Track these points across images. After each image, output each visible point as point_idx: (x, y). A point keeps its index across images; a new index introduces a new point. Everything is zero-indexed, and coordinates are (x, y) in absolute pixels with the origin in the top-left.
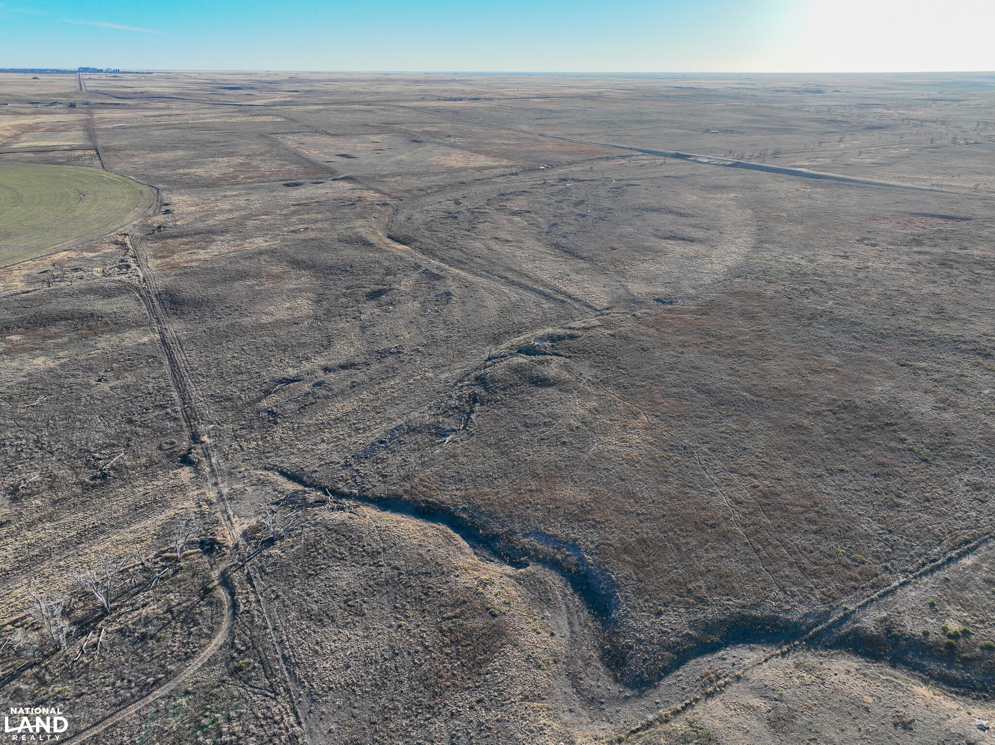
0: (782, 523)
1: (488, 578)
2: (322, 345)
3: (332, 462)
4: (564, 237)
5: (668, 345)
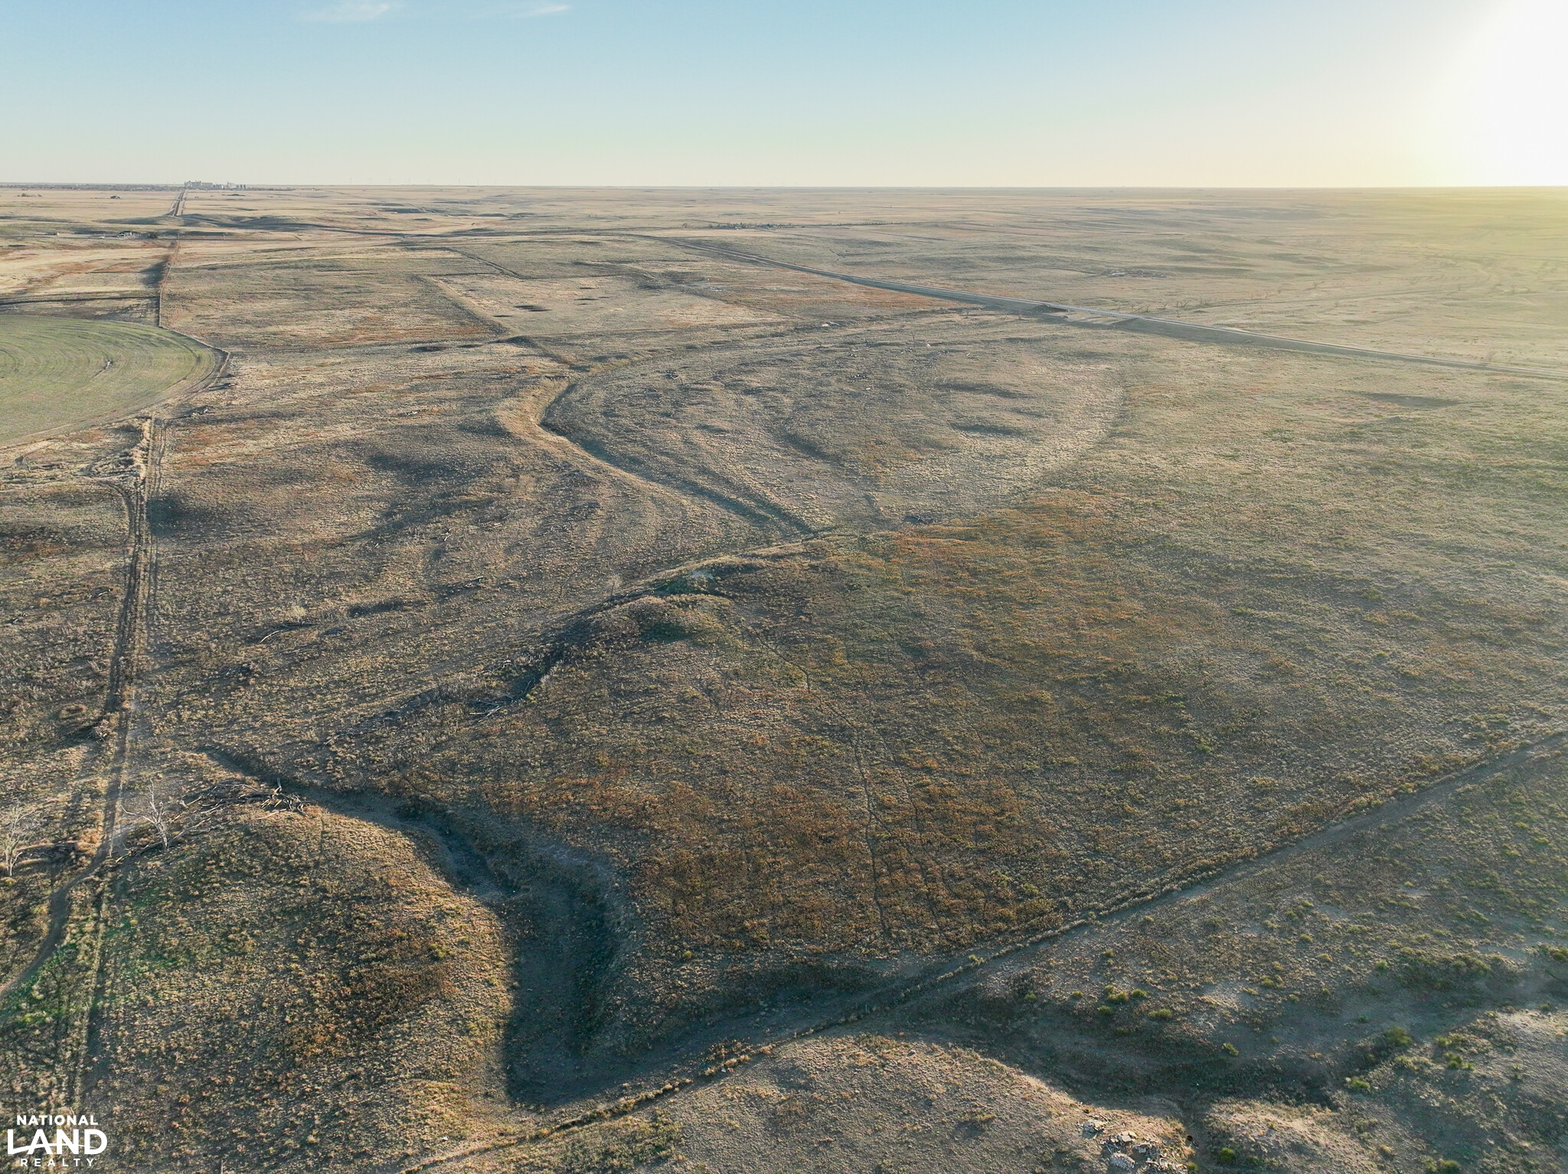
0: (936, 837)
2: (366, 577)
3: (302, 741)
4: (812, 425)
5: (895, 581)
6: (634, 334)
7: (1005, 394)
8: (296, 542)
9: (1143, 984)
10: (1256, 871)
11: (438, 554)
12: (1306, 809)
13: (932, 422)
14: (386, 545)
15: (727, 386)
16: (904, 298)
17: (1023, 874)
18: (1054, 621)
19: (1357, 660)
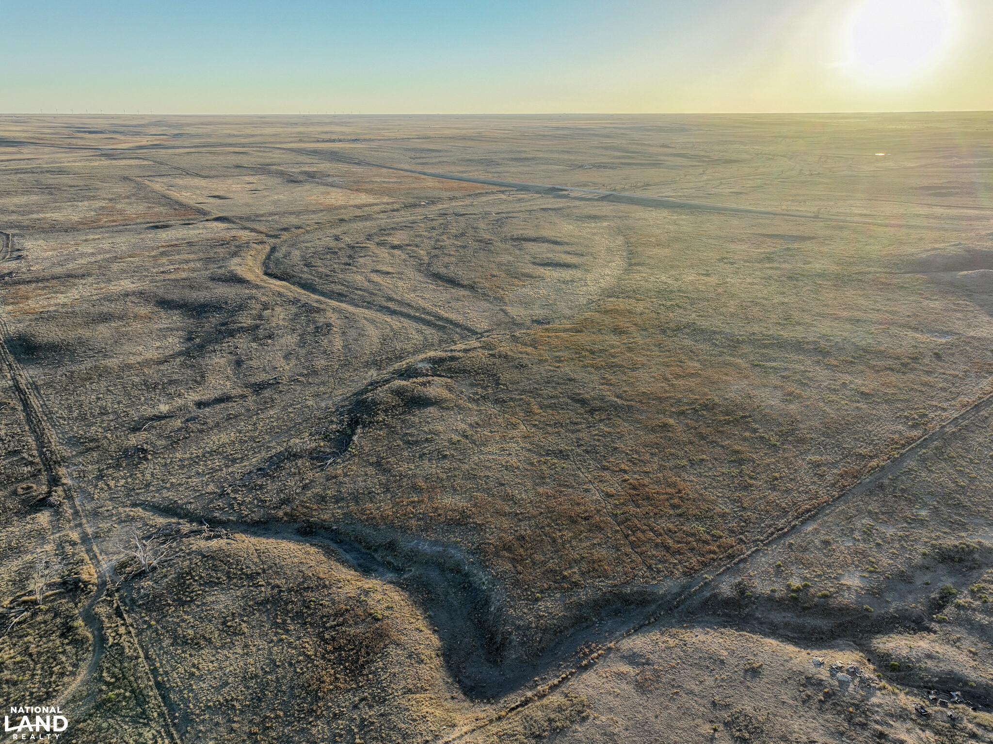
0: (649, 509)
1: (371, 586)
2: (196, 381)
3: (208, 493)
4: (446, 267)
5: (546, 361)
6: (300, 212)
7: (556, 243)
8: (132, 362)
9: (805, 579)
10: (835, 510)
11: (239, 363)
12: (846, 472)
13: (518, 262)
14: (200, 360)
15: (378, 244)
16: (464, 185)
17: (710, 525)
18: (654, 377)
19: (833, 387)
